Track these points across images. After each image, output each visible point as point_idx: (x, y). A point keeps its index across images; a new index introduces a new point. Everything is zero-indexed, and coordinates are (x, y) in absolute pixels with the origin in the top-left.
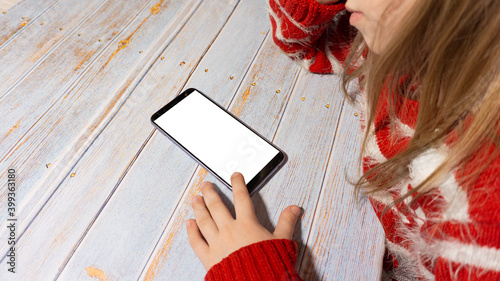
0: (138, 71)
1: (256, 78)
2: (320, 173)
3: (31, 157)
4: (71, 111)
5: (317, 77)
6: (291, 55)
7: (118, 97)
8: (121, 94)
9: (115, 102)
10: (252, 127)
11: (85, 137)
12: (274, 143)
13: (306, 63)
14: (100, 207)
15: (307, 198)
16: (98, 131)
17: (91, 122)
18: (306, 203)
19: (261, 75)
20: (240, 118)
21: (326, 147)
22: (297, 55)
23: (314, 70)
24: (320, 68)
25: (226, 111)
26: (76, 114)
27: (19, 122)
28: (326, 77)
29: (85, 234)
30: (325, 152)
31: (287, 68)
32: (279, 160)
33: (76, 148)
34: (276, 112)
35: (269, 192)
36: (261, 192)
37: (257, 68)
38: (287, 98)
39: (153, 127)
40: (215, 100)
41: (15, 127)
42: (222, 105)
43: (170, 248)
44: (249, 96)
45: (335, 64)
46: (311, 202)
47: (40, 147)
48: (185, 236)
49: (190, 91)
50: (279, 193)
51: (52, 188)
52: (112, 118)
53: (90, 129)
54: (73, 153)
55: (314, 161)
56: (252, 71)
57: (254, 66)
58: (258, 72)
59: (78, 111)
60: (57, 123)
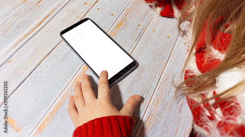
0: (58, 6)
1: (128, 16)
2: (158, 77)
4: (16, 25)
5: (165, 19)
6: (150, 4)
7: (44, 19)
8: (46, 18)
9: (42, 22)
10: (120, 45)
11: (21, 40)
12: (132, 55)
13: (159, 10)
14: (21, 82)
15: (147, 91)
16: (29, 38)
17: (26, 32)
18: (146, 94)
19: (130, 14)
20: (114, 39)
21: (164, 61)
22: (153, 4)
23: (163, 14)
24: (167, 14)
25: (106, 34)
26: (18, 27)
28: (170, 19)
30: (162, 64)
31: (147, 12)
32: (133, 66)
33: (15, 45)
34: (135, 38)
35: (124, 85)
36: (119, 84)
37: (129, 11)
38: (144, 29)
39: (61, 39)
40: (101, 27)
42: (104, 30)
43: (57, 112)
44: (121, 26)
46: (149, 94)
48: (67, 105)
49: (86, 20)
50: (130, 86)
52: (39, 31)
53: (24, 36)
54: (12, 49)
55: (155, 69)
56: (126, 12)
57: (128, 9)
58: (129, 12)
59: (20, 25)
60: (7, 31)
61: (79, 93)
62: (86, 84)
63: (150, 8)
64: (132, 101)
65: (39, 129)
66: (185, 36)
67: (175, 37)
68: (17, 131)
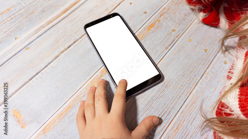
1: (162, 17)
2: (183, 98)
3: (10, 31)
4: (41, 8)
5: (206, 27)
6: (192, 7)
7: (71, 7)
8: (73, 5)
9: (68, 9)
10: (148, 50)
11: (43, 27)
12: (158, 66)
13: (202, 15)
14: (35, 74)
15: (168, 112)
16: (51, 24)
17: (50, 18)
18: (165, 115)
19: (166, 15)
20: (142, 42)
21: (194, 80)
23: (206, 22)
24: (211, 21)
25: (133, 35)
26: (43, 11)
27: (11, 7)
28: (213, 29)
29: (20, 88)
31: (187, 16)
32: (158, 79)
33: (36, 32)
34: (166, 45)
35: (142, 99)
36: (137, 97)
37: (165, 10)
38: (179, 37)
39: (84, 32)
40: (130, 25)
41: (8, 10)
42: (133, 29)
43: (65, 116)
44: (152, 29)
45: (223, 22)
46: (169, 116)
47: (16, 26)
49: (115, 15)
50: (149, 102)
51: (13, 53)
52: (63, 19)
53: (48, 22)
54: (33, 35)
55: (182, 87)
56: (162, 11)
57: (164, 9)
58: (165, 13)
59: (45, 9)
60: (31, 14)
61: (91, 102)
62: (100, 92)
63: (190, 11)
64: (148, 123)
65: (44, 130)
66: (227, 53)
67: (214, 52)
68: (22, 127)
